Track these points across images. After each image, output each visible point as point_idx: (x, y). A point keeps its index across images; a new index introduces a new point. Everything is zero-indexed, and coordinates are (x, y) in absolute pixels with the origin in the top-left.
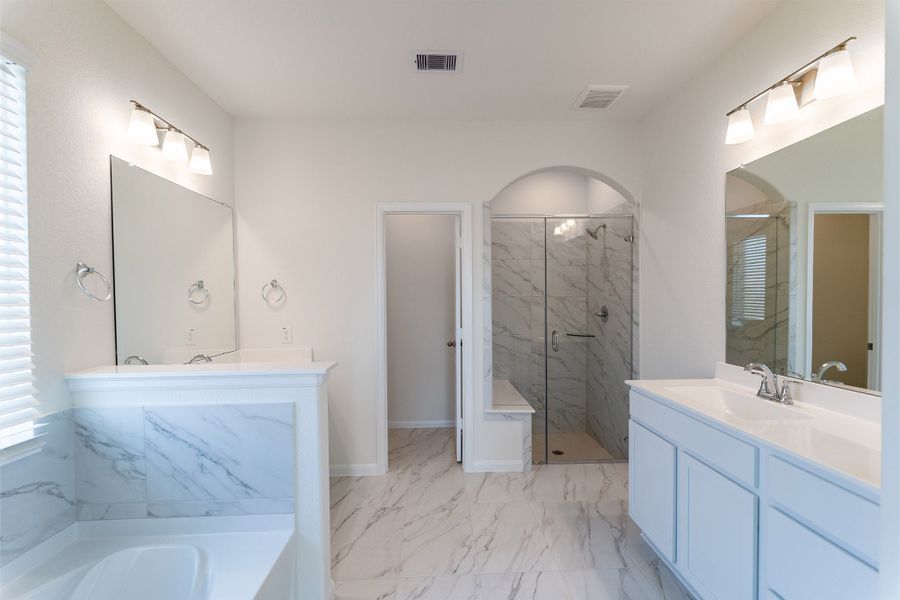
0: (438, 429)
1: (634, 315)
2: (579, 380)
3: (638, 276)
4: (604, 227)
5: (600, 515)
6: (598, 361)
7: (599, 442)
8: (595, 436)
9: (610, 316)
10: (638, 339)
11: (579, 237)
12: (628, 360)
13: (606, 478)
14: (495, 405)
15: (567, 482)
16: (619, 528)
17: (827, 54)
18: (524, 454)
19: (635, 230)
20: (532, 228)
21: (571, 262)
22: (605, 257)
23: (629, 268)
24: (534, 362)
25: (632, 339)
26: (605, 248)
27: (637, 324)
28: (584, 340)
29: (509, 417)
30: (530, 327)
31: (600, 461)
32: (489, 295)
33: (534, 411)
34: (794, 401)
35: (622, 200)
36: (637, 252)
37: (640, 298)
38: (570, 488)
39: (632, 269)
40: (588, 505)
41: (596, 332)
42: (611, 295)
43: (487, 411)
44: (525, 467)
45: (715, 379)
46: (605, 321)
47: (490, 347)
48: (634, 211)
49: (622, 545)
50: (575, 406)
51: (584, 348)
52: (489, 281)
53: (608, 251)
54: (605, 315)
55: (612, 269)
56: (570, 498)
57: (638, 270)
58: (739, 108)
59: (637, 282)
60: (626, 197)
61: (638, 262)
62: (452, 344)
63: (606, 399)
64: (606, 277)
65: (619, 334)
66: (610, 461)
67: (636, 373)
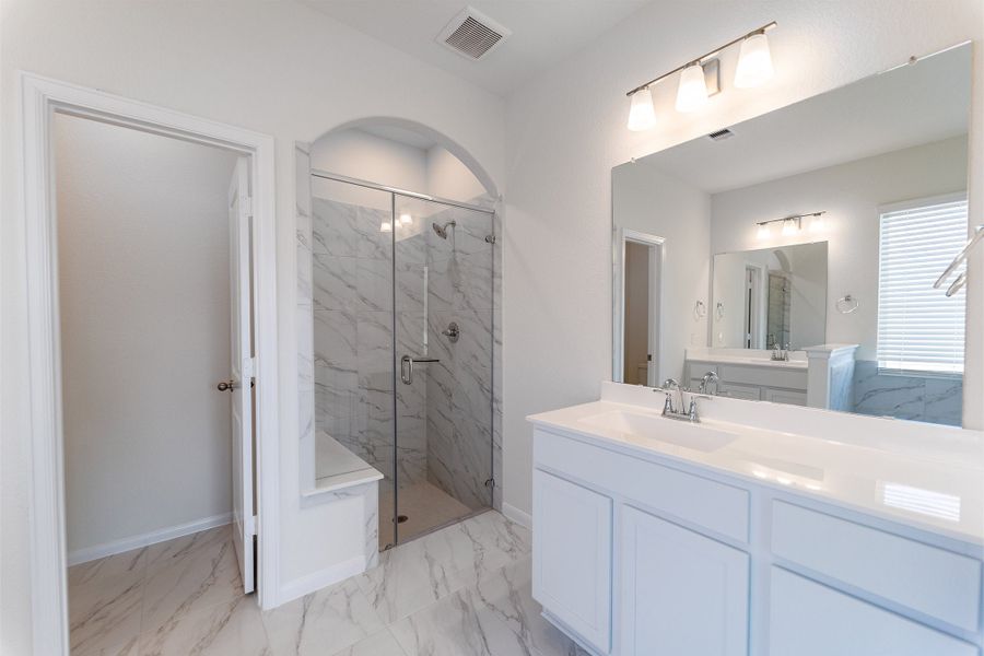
0: (197, 537)
1: (496, 333)
2: (419, 417)
3: (501, 285)
4: (453, 224)
5: (488, 605)
6: (444, 391)
7: (446, 490)
8: (440, 484)
9: (462, 336)
10: (500, 361)
11: (418, 236)
12: (487, 386)
13: (474, 541)
14: (320, 479)
15: (431, 566)
16: (516, 615)
17: (749, 35)
18: (367, 544)
19: (497, 229)
20: (358, 213)
21: (408, 268)
22: (454, 262)
23: (489, 276)
24: (362, 400)
25: (492, 361)
26: (454, 251)
27: (500, 343)
28: (424, 366)
29: (345, 494)
30: (356, 353)
31: (459, 520)
32: (309, 302)
33: (382, 476)
34: (701, 419)
35: (481, 190)
36: (500, 256)
37: (504, 311)
38: (438, 576)
39: (493, 277)
40: (468, 593)
41: (442, 356)
42: (464, 309)
43: (306, 495)
44: (369, 564)
45: (602, 401)
46: (455, 341)
47: (310, 387)
48: (495, 206)
49: (529, 643)
50: (413, 450)
51: (424, 375)
52: (308, 278)
53: (458, 254)
54: (454, 333)
55: (463, 277)
56: (443, 594)
57: (501, 277)
58: (643, 87)
59: (500, 292)
60: (486, 188)
61: (500, 267)
62: (228, 387)
63: (455, 436)
64: (456, 287)
65: (475, 356)
66: (470, 516)
67: (497, 401)
